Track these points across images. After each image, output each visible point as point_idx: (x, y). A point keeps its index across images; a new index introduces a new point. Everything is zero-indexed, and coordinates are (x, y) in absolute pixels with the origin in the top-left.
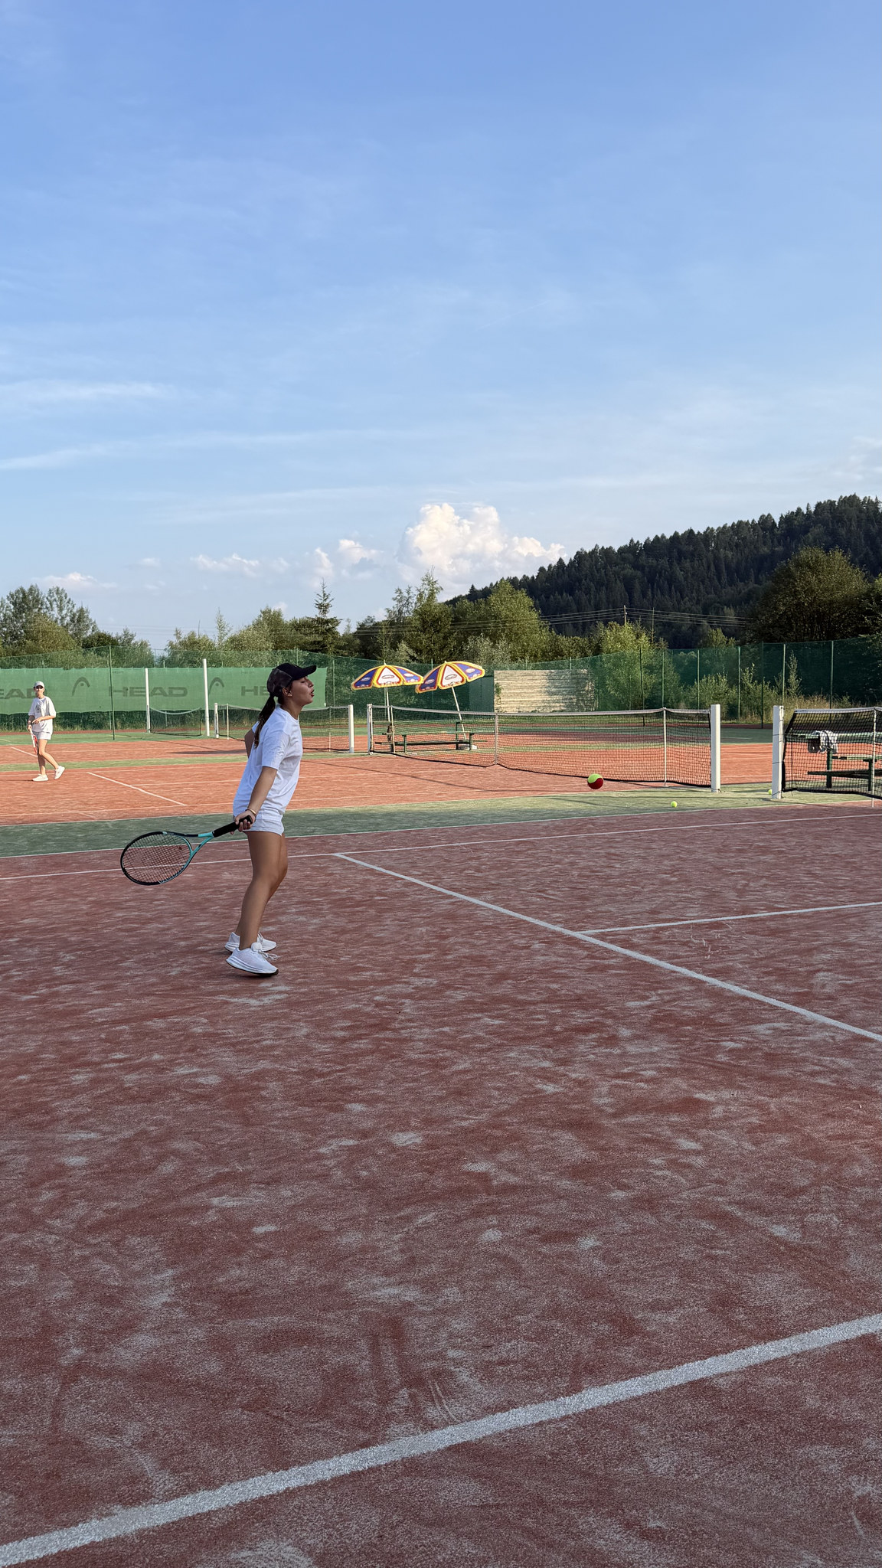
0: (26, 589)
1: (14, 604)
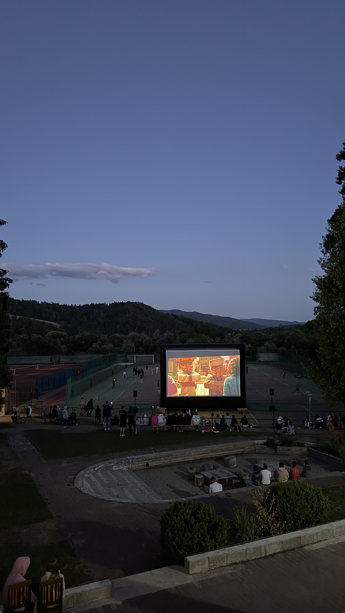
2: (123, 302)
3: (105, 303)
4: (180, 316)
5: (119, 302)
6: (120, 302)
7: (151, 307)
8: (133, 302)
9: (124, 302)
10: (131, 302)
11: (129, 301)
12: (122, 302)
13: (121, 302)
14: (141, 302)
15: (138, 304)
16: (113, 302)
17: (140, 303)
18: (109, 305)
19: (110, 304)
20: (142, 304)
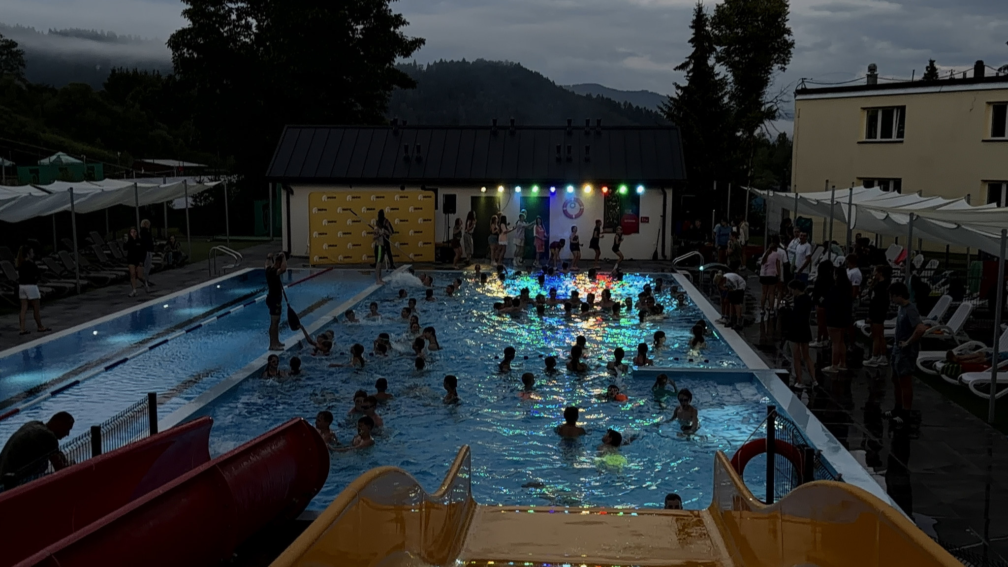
2: (464, 60)
4: (622, 103)
5: (452, 61)
6: (455, 60)
7: (542, 76)
9: (467, 61)
12: (461, 60)
13: (458, 62)
16: (438, 61)
17: (512, 63)
18: (425, 68)
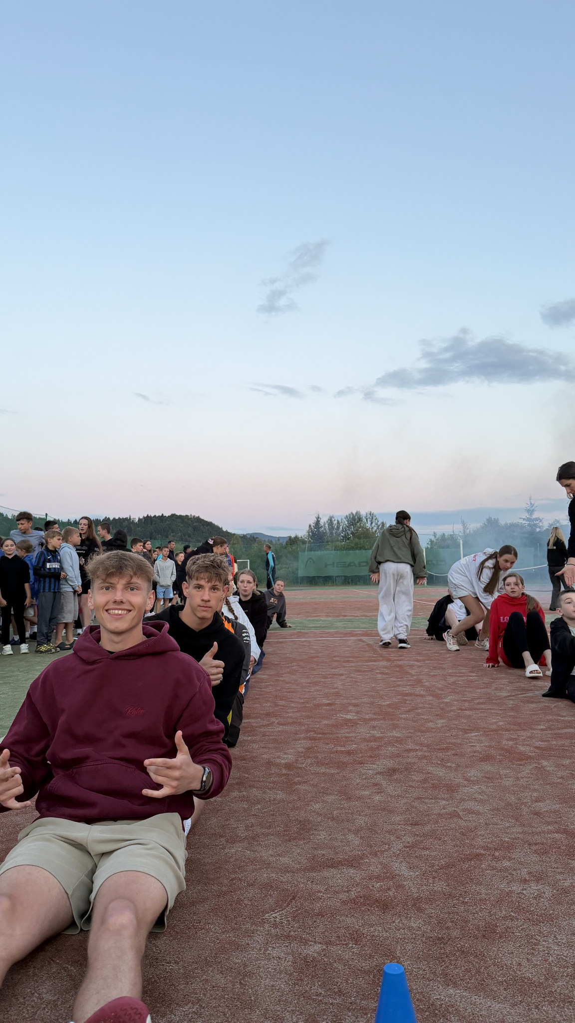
0: (354, 513)
1: (348, 521)
3: (130, 517)
8: (180, 516)
10: (177, 515)
11: (173, 513)
14: (197, 515)
15: (191, 518)
19: (139, 519)
20: (198, 520)
